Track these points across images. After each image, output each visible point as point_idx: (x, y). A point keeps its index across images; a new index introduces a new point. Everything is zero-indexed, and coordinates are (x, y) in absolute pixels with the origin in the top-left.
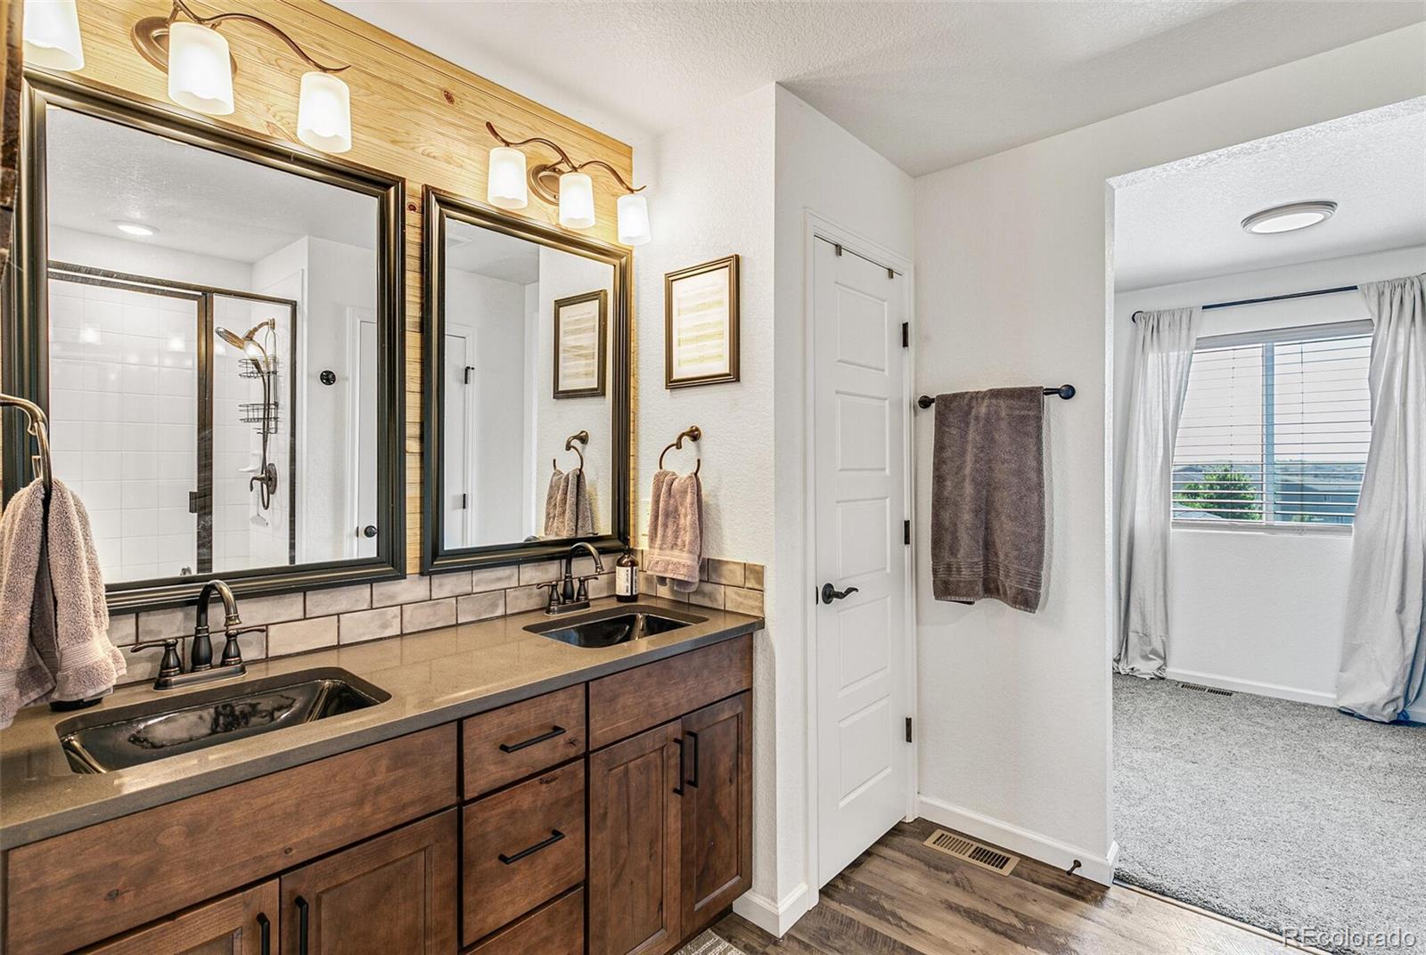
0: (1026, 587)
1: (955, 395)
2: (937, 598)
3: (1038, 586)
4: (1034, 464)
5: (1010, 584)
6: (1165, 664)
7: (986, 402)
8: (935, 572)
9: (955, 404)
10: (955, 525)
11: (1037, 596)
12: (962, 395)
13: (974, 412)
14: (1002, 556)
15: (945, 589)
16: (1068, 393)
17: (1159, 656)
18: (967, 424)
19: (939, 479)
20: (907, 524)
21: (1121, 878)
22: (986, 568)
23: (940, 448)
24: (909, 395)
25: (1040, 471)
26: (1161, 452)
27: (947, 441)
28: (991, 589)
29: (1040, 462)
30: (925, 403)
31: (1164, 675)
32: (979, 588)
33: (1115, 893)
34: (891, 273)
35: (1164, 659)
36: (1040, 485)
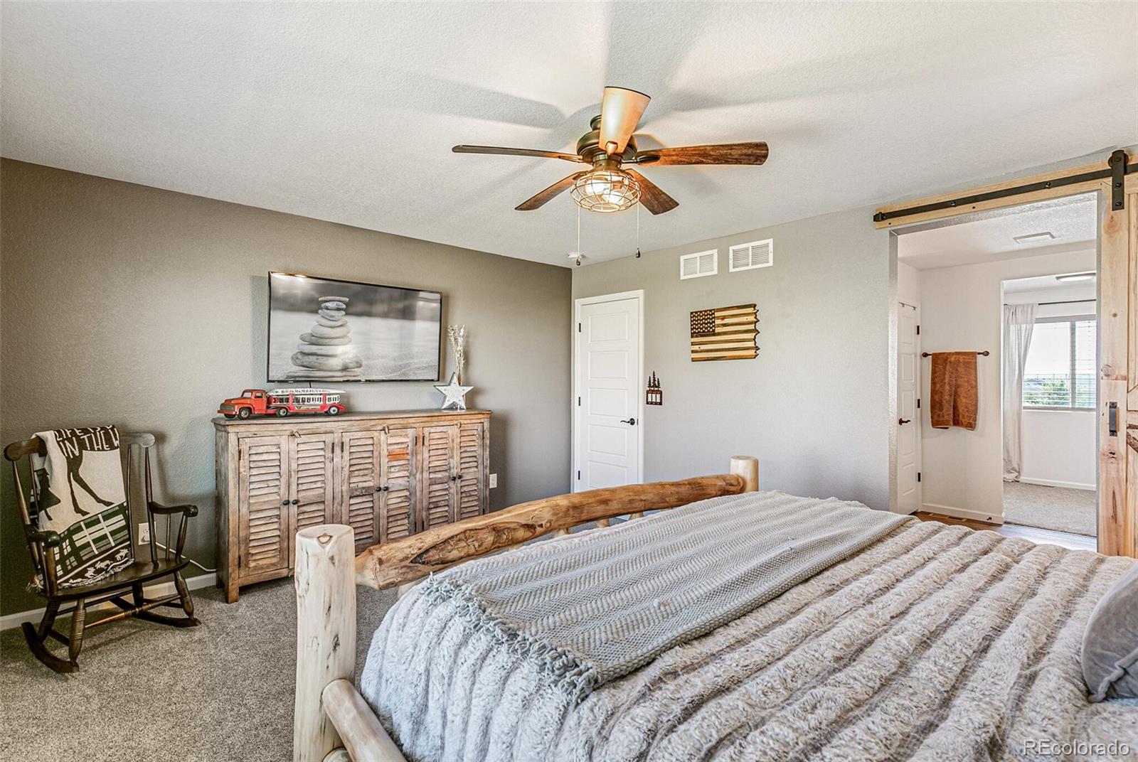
0: (971, 421)
1: (940, 353)
2: (933, 426)
3: (975, 421)
4: (974, 378)
5: (965, 421)
6: (1020, 475)
7: (954, 356)
8: (932, 417)
9: (940, 357)
10: (941, 400)
11: (975, 424)
12: (944, 353)
13: (949, 360)
14: (961, 411)
15: (938, 422)
16: (986, 354)
17: (1016, 471)
18: (946, 364)
19: (933, 384)
20: (919, 400)
21: (1006, 523)
22: (954, 416)
23: (934, 372)
24: (919, 353)
25: (976, 381)
26: (1017, 373)
27: (937, 369)
28: (957, 423)
29: (976, 378)
30: (925, 355)
31: (1018, 480)
32: (952, 423)
33: (1004, 525)
34: (914, 308)
35: (1019, 472)
36: (976, 386)
